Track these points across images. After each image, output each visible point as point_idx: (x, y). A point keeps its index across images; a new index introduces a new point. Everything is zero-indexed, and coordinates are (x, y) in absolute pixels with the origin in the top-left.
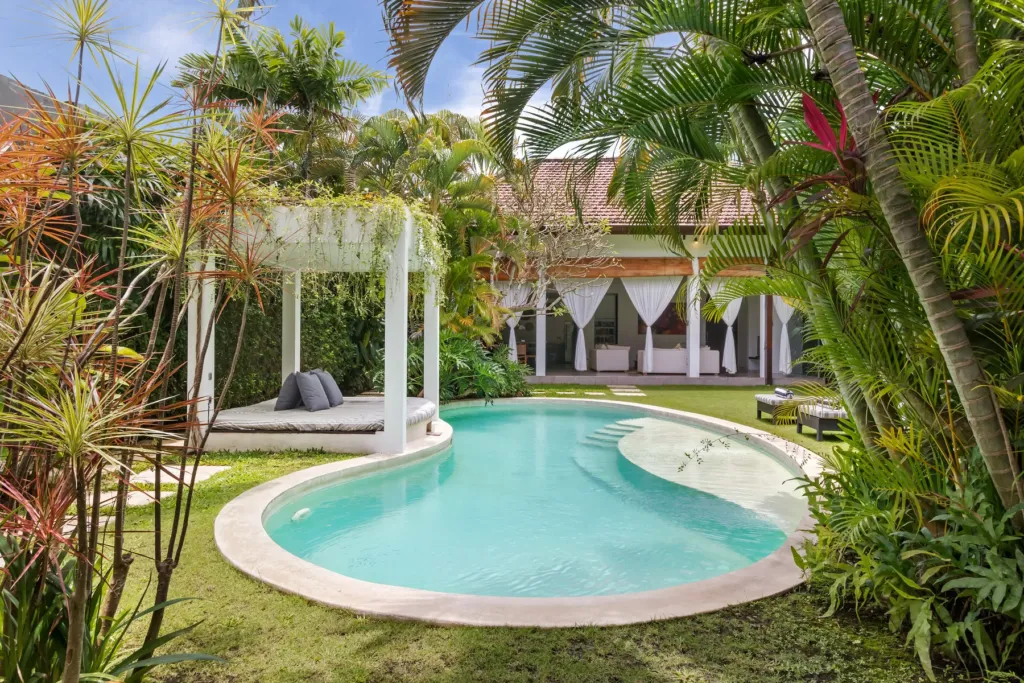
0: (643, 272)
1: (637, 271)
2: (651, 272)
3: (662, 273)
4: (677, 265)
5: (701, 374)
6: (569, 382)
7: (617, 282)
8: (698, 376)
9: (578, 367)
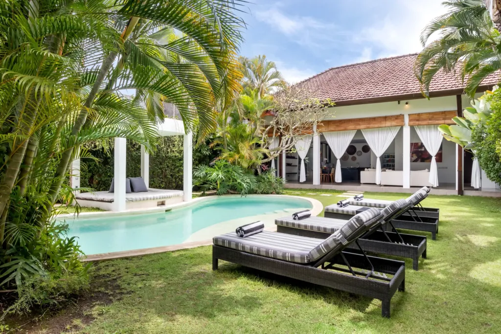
0: (371, 125)
1: (368, 126)
2: (376, 126)
3: (384, 125)
4: (394, 120)
5: (411, 187)
6: (330, 189)
7: (359, 132)
8: (409, 187)
9: (336, 181)
